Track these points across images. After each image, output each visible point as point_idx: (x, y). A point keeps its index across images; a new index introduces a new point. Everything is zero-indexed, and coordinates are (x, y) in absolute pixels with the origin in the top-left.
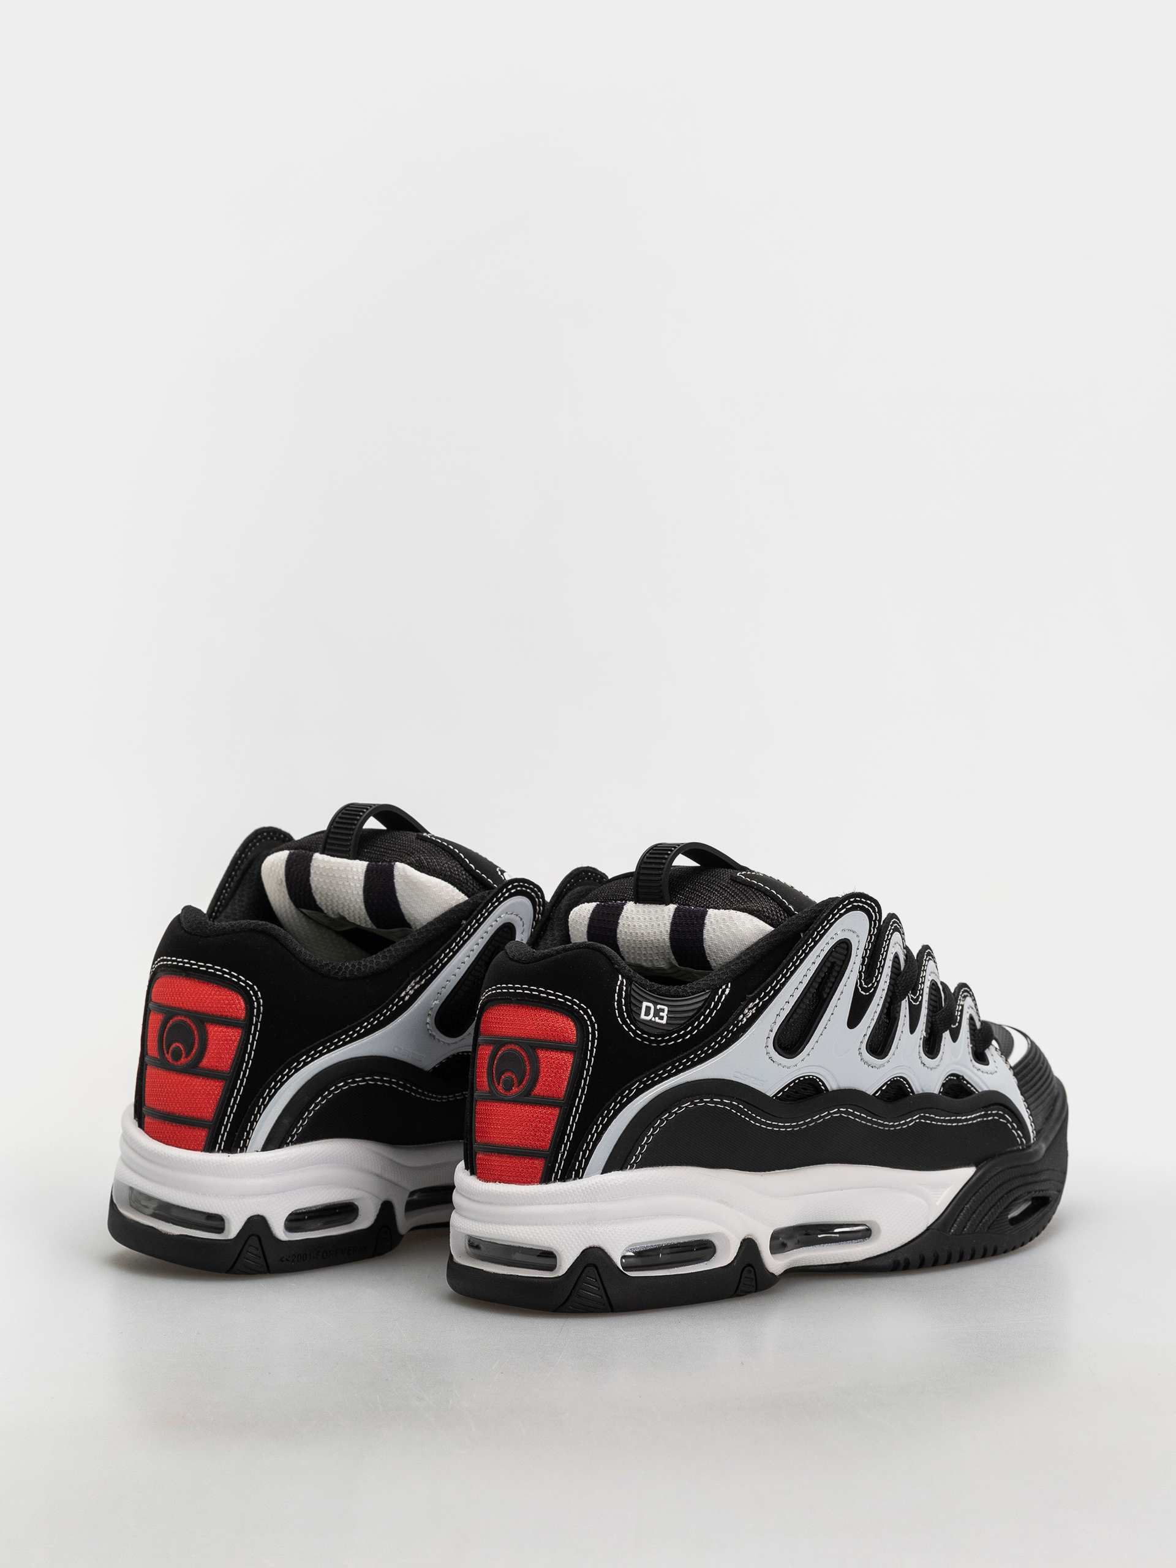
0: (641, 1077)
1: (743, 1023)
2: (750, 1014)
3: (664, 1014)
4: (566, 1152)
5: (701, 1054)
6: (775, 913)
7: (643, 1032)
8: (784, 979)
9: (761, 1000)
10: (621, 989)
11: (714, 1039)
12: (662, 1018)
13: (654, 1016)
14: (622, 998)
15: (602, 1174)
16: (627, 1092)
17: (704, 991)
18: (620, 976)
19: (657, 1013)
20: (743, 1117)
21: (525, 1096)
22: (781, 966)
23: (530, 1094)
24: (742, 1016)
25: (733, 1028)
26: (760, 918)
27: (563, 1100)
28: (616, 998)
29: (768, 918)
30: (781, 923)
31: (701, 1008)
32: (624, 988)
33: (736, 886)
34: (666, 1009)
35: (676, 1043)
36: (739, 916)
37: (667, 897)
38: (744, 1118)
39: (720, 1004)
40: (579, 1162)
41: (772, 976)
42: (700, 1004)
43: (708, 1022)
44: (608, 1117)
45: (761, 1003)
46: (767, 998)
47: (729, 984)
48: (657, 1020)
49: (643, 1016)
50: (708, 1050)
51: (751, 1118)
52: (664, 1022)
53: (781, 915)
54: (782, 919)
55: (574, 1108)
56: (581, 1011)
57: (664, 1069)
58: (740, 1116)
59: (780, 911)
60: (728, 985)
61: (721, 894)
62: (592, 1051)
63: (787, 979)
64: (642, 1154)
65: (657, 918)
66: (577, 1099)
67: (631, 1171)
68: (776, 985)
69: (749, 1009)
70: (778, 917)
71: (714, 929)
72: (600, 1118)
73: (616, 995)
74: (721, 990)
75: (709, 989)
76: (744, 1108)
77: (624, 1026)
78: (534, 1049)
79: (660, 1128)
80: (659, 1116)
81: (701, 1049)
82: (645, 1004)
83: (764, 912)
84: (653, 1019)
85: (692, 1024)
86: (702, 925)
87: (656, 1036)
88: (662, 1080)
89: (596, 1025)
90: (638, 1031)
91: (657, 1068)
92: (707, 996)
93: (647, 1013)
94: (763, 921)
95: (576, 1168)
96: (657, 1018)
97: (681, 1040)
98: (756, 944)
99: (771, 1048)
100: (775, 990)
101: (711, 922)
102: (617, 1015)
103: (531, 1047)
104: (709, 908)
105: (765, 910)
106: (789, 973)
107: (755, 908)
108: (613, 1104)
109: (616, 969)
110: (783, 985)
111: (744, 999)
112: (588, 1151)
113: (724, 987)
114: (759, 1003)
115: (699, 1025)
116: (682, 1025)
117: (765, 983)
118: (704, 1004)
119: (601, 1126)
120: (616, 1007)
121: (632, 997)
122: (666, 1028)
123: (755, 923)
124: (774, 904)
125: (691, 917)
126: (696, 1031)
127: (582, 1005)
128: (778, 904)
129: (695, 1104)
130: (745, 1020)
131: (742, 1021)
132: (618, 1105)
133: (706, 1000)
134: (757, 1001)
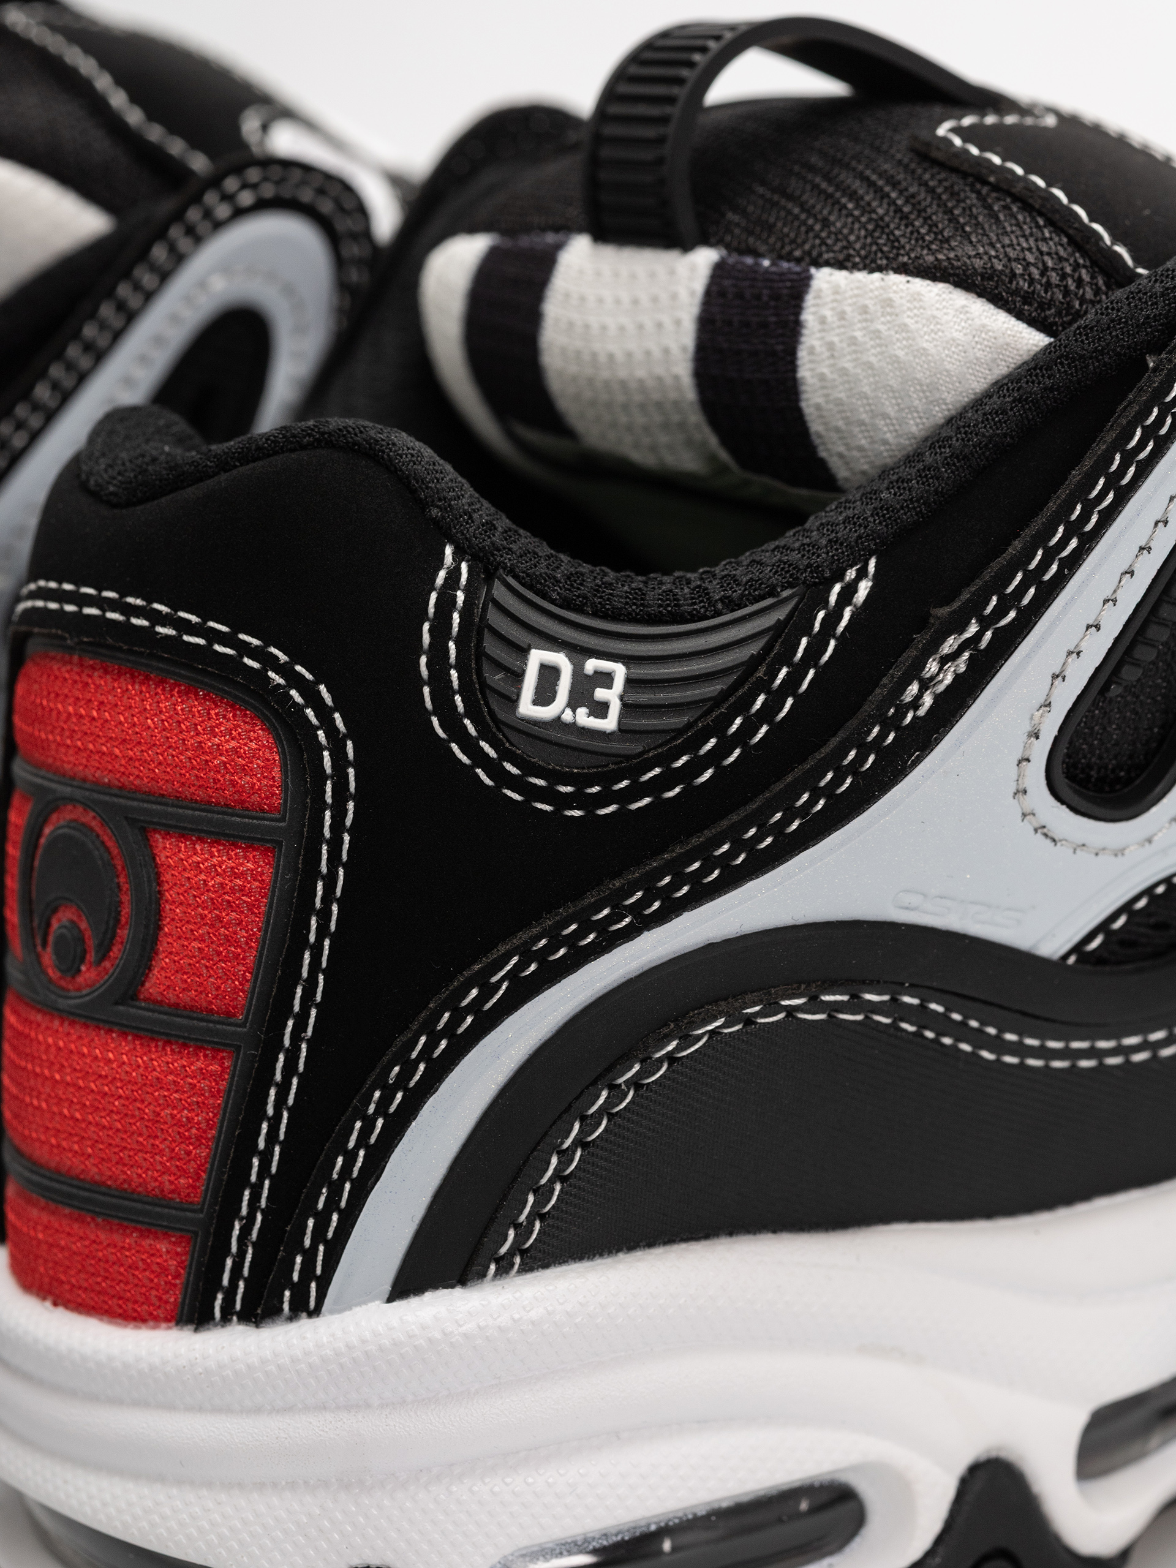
0: (523, 936)
1: (922, 712)
2: (949, 679)
3: (611, 695)
4: (259, 1217)
5: (758, 838)
6: (1054, 278)
7: (530, 769)
8: (1074, 543)
9: (985, 623)
10: (446, 604)
11: (809, 782)
12: (600, 709)
13: (573, 704)
14: (448, 637)
15: (390, 1300)
16: (474, 992)
17: (772, 593)
18: (449, 550)
19: (581, 695)
20: (947, 1041)
21: (117, 1003)
22: (1063, 493)
23: (135, 997)
24: (914, 688)
25: (883, 735)
26: (998, 301)
27: (243, 1025)
28: (426, 639)
29: (1027, 298)
30: (1078, 315)
31: (754, 662)
32: (460, 596)
33: (927, 176)
34: (620, 671)
35: (659, 804)
36: (916, 297)
37: (686, 222)
38: (954, 1047)
39: (832, 643)
40: (305, 1253)
41: (1028, 533)
42: (754, 649)
43: (782, 715)
44: (406, 1089)
45: (989, 635)
46: (1012, 614)
47: (872, 563)
48: (583, 718)
49: (527, 708)
50: (786, 821)
51: (979, 1039)
52: (610, 723)
53: (1080, 282)
54: (1083, 300)
55: (281, 1057)
56: (293, 692)
57: (615, 901)
58: (936, 1041)
59: (1076, 267)
60: (866, 565)
61: (867, 209)
62: (335, 844)
63: (1089, 541)
64: (543, 1217)
65: (655, 300)
66: (290, 1023)
67: (499, 1282)
68: (1044, 565)
69: (944, 661)
70: (1066, 292)
71: (831, 346)
72: (377, 1094)
73: (426, 626)
74: (837, 588)
75: (791, 585)
76: (949, 1009)
77: (454, 747)
78: (144, 831)
79: (611, 1117)
80: (605, 1076)
81: (759, 819)
82: (537, 657)
83: (1013, 275)
84: (568, 716)
85: (719, 728)
86: (792, 330)
87: (582, 782)
88: (609, 942)
89: (350, 744)
90: (508, 766)
91: (590, 899)
92: (781, 614)
93: (544, 696)
94: (1009, 311)
95: (296, 1277)
96: (582, 711)
97: (677, 790)
98: (978, 403)
99: (1040, 796)
100: (1040, 585)
101: (823, 320)
102: (429, 704)
103: (132, 822)
104: (818, 265)
105: (1019, 269)
106: (1094, 519)
107: (978, 263)
108: (423, 1039)
109: (435, 521)
110: (1073, 563)
111: (922, 624)
112: (335, 1217)
113: (851, 574)
114: (979, 636)
115: (748, 729)
116: (679, 732)
117: (1002, 560)
118: (767, 649)
119: (380, 1122)
120: (424, 672)
121: (487, 634)
122: (615, 746)
123: (977, 322)
124: (1055, 244)
125: (758, 297)
126: (737, 752)
127: (298, 668)
128: (1072, 241)
129: (749, 1021)
130: (928, 700)
131: (916, 704)
132: (443, 1044)
133: (779, 628)
134: (973, 629)
